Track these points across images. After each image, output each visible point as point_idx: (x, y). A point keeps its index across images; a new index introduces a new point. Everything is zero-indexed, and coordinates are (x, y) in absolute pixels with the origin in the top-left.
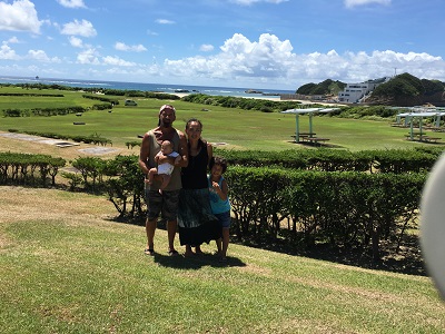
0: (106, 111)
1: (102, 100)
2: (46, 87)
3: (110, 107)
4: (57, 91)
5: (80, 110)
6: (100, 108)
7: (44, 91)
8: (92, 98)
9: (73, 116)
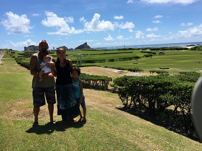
0: (149, 58)
1: (148, 53)
2: (126, 50)
3: (151, 56)
4: (131, 51)
5: (138, 58)
6: (147, 56)
7: (126, 51)
8: (144, 52)
9: (134, 61)
